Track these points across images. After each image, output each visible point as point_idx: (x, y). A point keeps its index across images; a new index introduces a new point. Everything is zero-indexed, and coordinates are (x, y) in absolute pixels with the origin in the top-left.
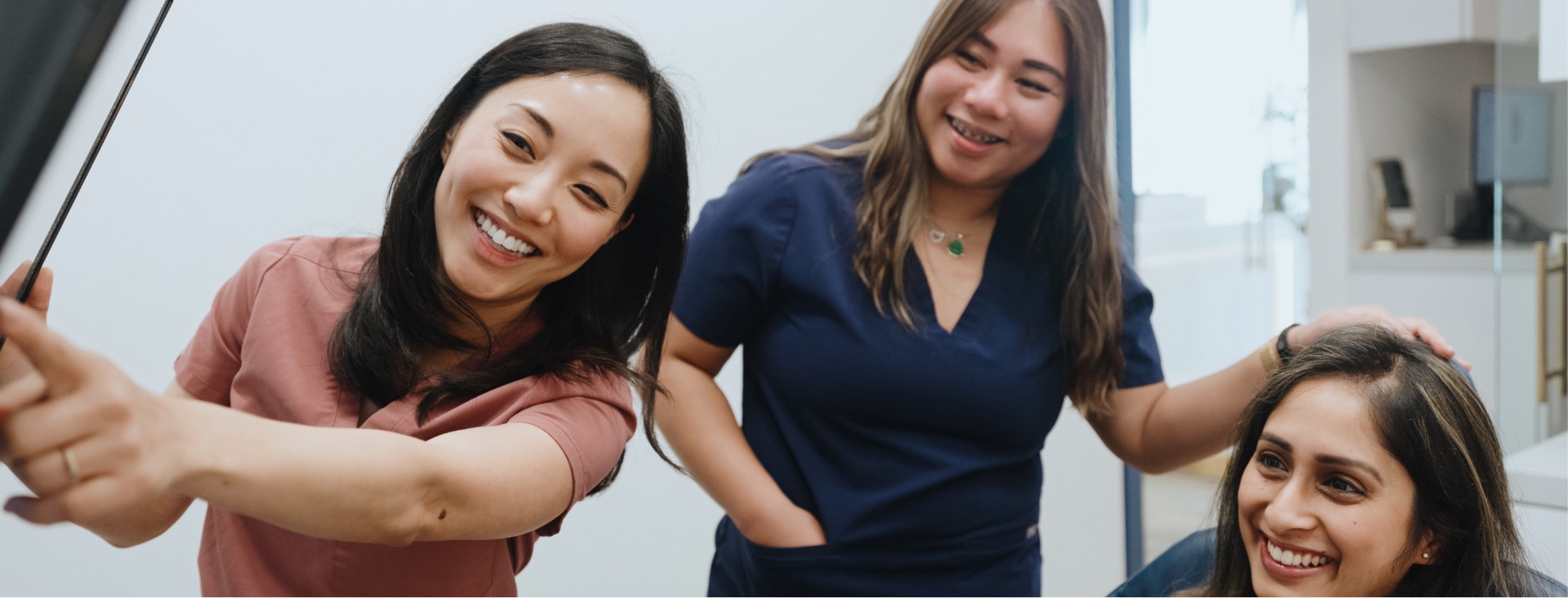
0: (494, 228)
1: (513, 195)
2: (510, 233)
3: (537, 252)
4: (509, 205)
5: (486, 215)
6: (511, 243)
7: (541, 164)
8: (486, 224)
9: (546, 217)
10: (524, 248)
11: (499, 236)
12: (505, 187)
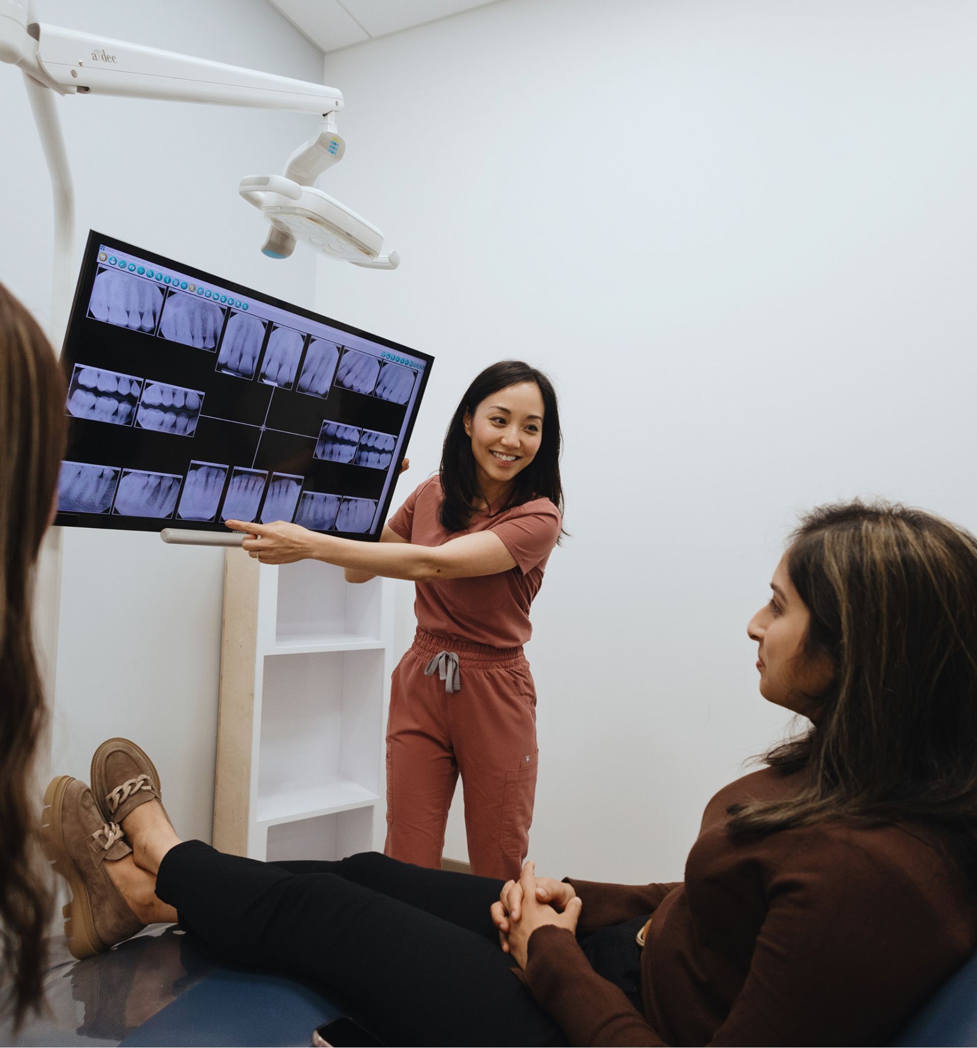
0: (501, 455)
1: (504, 441)
2: (507, 455)
3: (518, 458)
4: (504, 446)
5: (496, 452)
6: (510, 459)
7: (510, 426)
8: (498, 455)
9: (518, 445)
10: (514, 458)
11: (504, 458)
12: (501, 439)
